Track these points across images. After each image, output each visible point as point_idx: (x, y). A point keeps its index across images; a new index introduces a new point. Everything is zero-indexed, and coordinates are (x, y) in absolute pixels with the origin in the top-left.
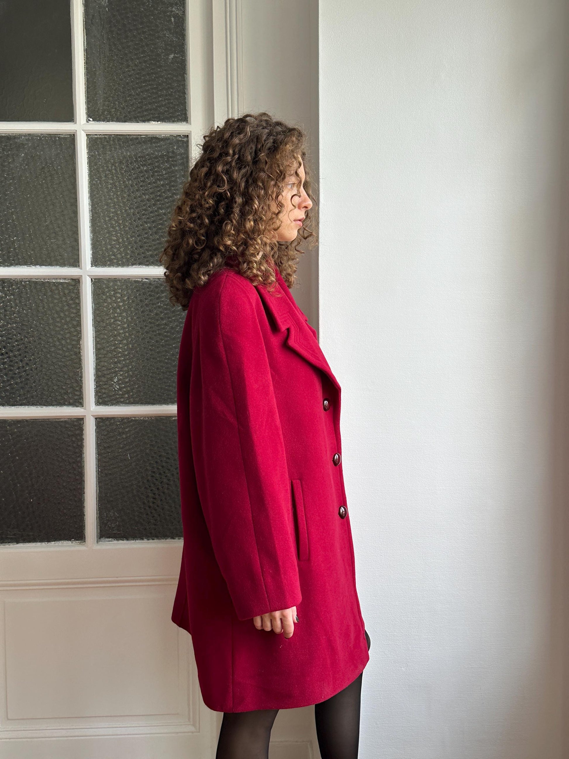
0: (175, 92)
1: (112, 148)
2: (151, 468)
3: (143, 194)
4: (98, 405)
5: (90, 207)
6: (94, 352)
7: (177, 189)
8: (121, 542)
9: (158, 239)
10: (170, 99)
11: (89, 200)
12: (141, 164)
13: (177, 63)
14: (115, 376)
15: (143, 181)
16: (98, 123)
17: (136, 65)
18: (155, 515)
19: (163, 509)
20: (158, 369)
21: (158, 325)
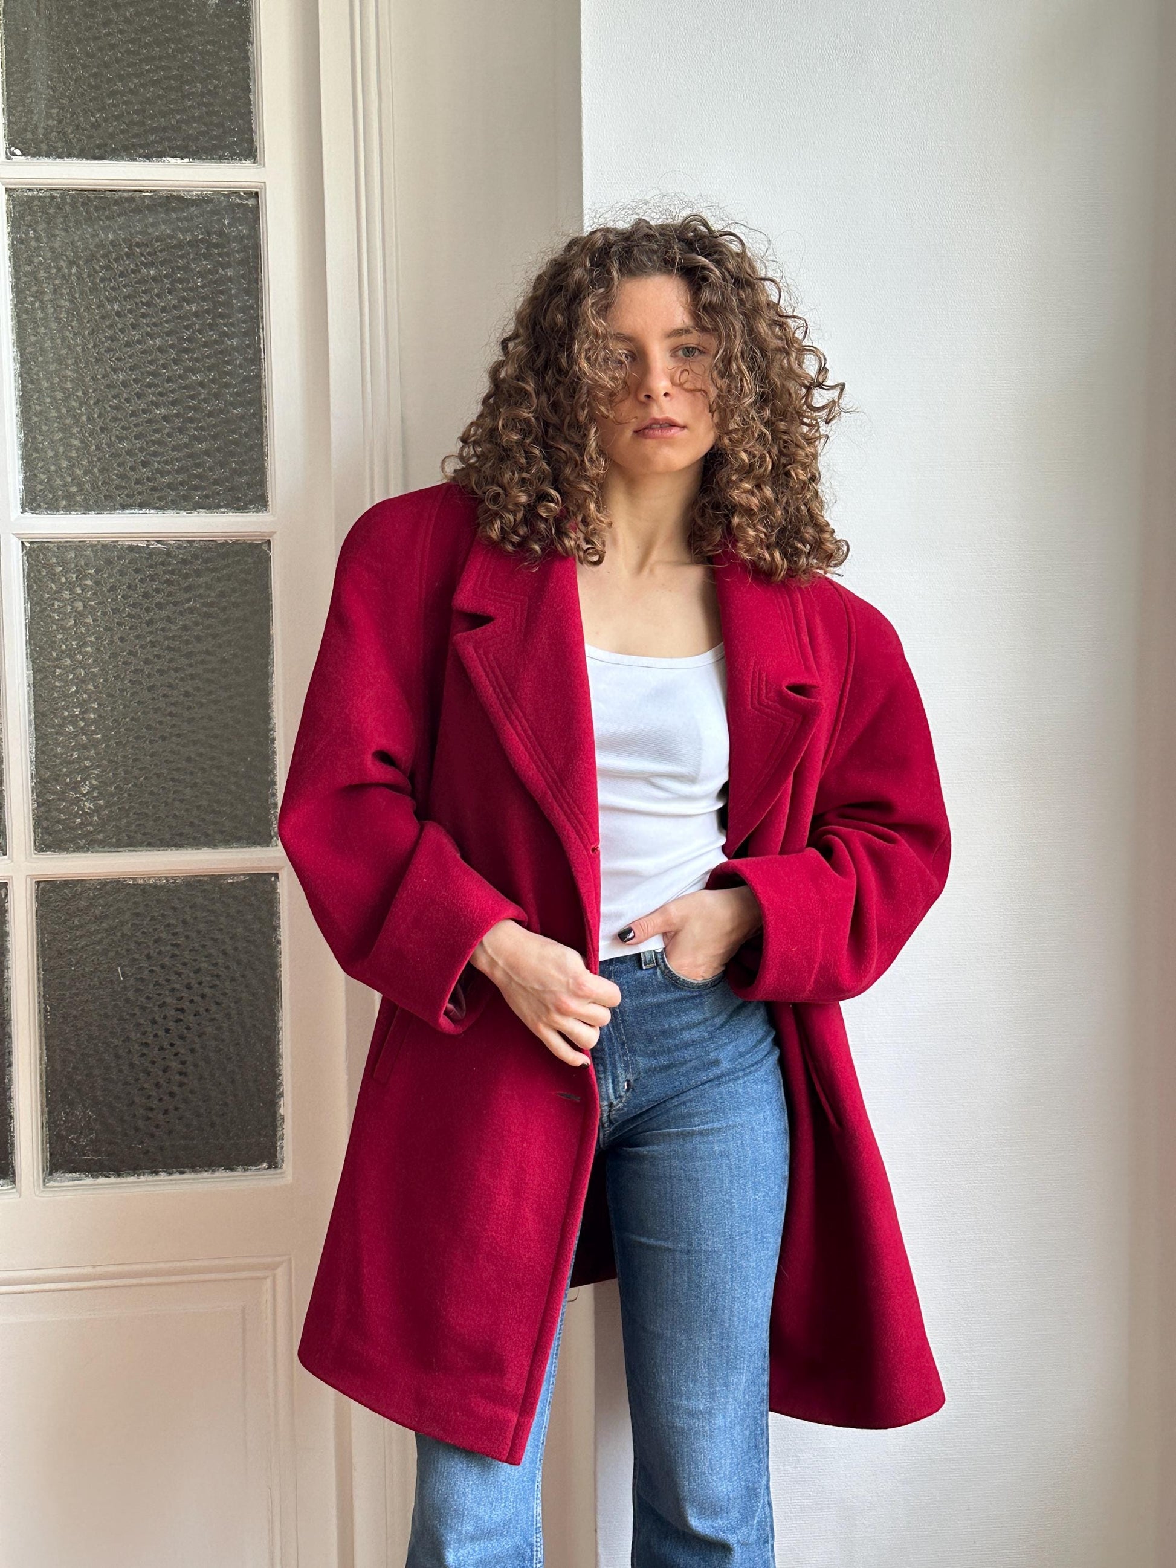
0: (223, 87)
1: (70, 221)
2: (174, 1002)
3: (148, 334)
4: (42, 850)
5: (18, 366)
6: (30, 721)
7: (232, 325)
8: (102, 1180)
9: (186, 446)
10: (212, 104)
11: (15, 349)
12: (142, 263)
13: (230, 17)
14: (84, 780)
15: (147, 304)
16: (35, 160)
17: (127, 21)
18: (186, 1114)
19: (205, 1100)
20: (189, 759)
21: (189, 655)
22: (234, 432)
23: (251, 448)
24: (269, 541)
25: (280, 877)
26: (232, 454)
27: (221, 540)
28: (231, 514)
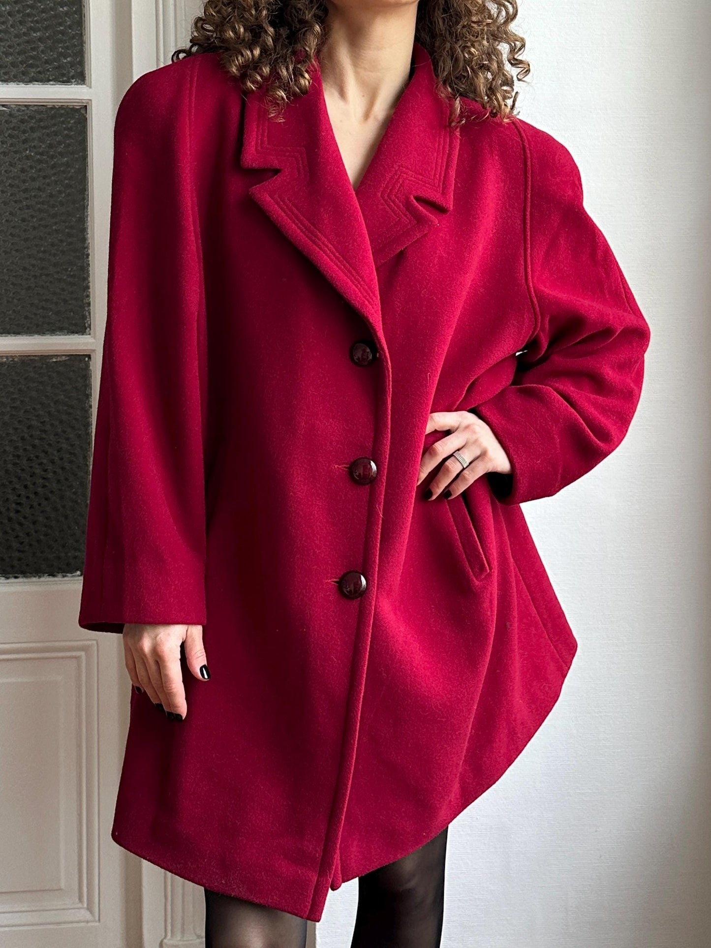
2: (12, 450)
9: (24, 34)
18: (21, 534)
19: (34, 523)
20: (25, 269)
21: (26, 191)
22: (60, 24)
23: (73, 37)
24: (86, 106)
25: (92, 359)
26: (61, 41)
27: (50, 105)
28: (58, 86)
